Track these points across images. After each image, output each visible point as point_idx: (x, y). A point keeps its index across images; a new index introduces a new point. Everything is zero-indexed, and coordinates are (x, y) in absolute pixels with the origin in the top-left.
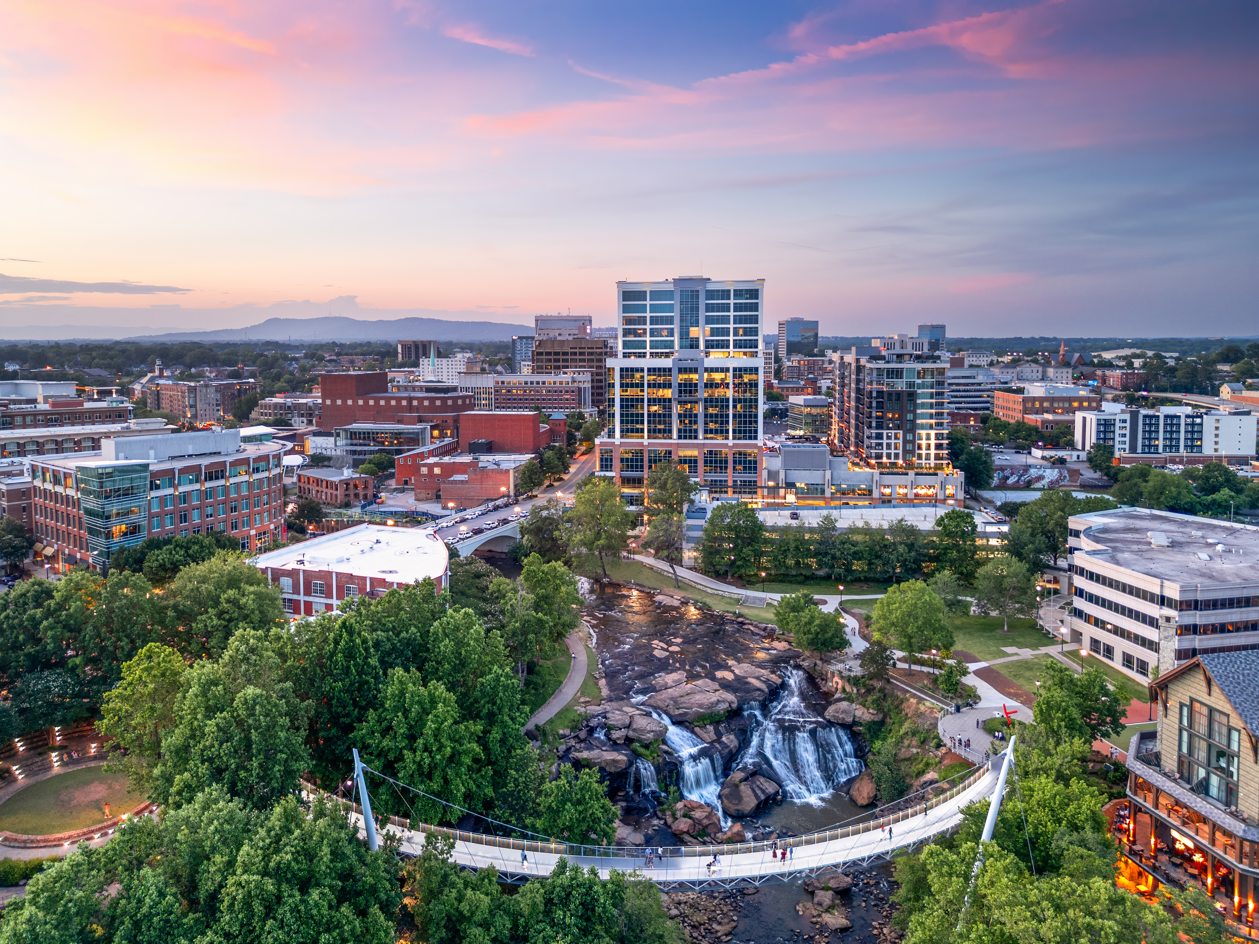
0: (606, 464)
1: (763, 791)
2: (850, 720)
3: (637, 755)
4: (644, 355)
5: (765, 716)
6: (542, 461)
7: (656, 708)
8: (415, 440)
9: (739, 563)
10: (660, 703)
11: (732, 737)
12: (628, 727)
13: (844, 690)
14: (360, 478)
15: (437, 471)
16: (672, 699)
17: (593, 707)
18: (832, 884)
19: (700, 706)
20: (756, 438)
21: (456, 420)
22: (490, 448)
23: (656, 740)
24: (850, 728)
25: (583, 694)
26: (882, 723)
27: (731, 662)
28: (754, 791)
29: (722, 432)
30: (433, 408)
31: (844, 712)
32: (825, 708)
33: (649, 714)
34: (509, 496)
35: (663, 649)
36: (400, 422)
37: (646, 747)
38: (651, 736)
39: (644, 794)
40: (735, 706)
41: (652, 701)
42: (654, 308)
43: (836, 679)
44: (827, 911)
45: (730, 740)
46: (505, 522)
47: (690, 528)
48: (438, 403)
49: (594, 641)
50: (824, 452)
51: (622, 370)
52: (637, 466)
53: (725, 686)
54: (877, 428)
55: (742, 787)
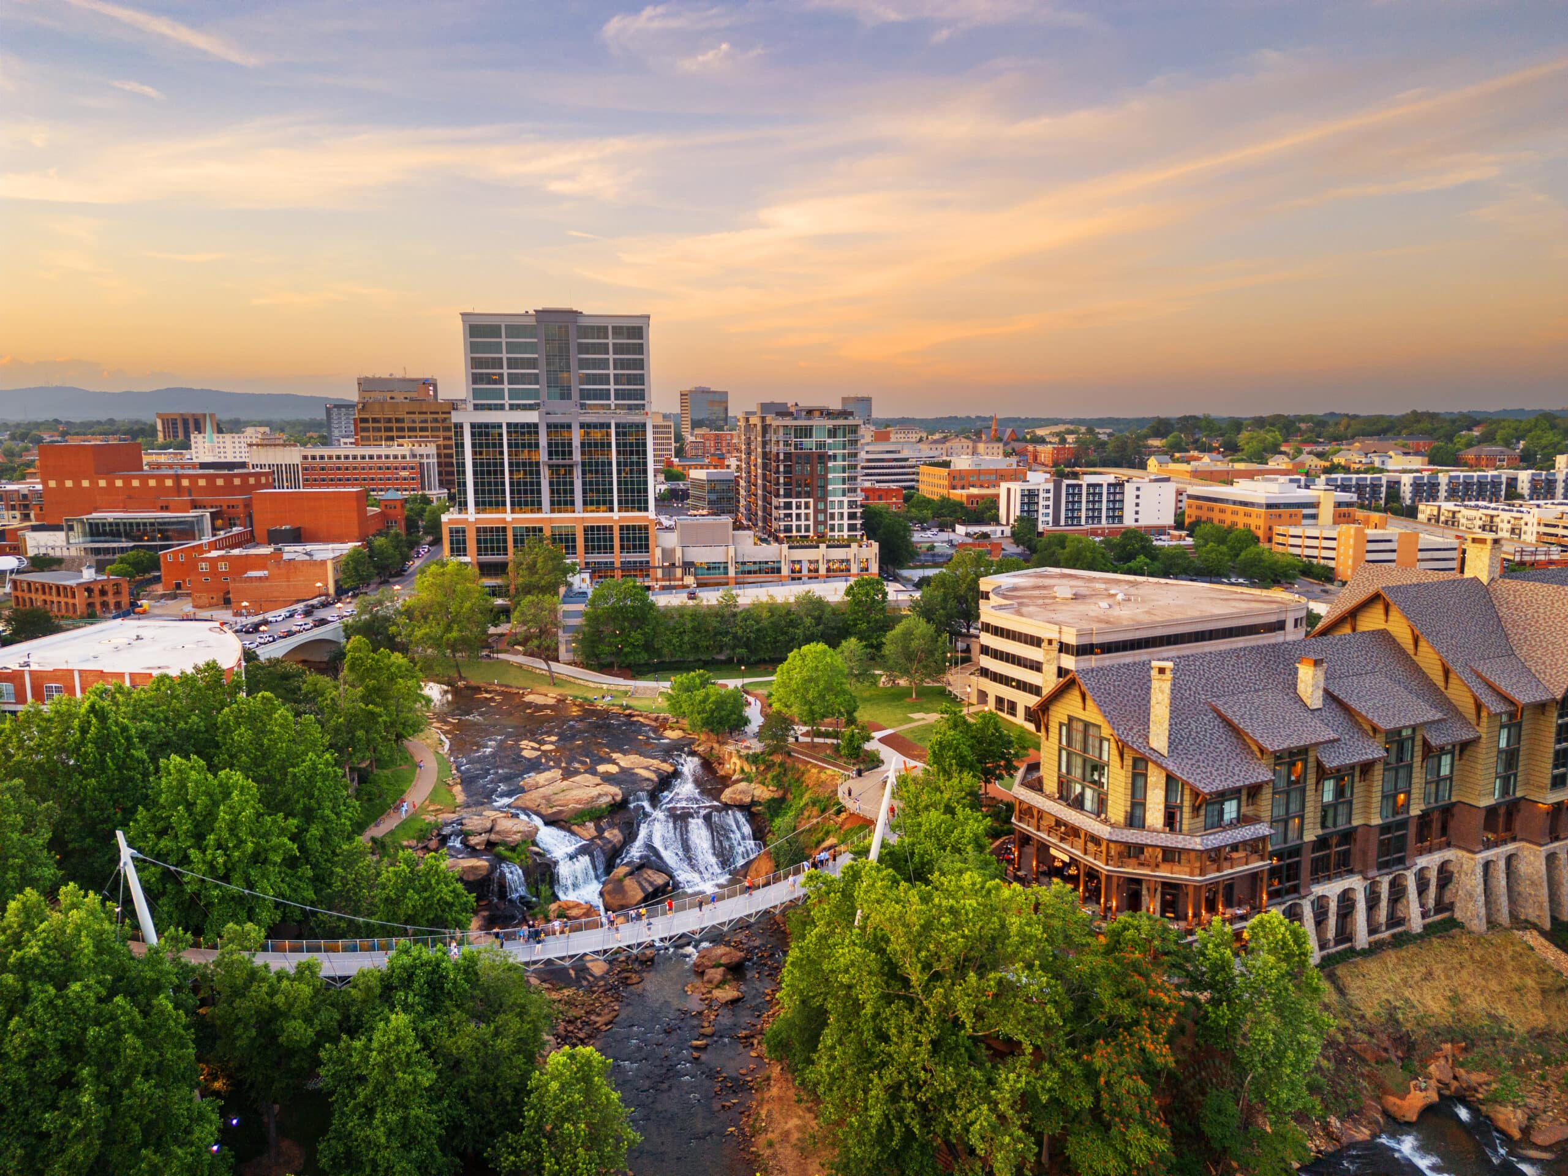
0: (459, 548)
1: (651, 884)
2: (748, 800)
3: (502, 859)
4: (501, 407)
5: (654, 807)
6: (371, 549)
7: (526, 810)
8: (188, 531)
9: (626, 650)
10: (529, 804)
11: (616, 831)
12: (491, 831)
13: (742, 770)
14: (108, 580)
15: (222, 567)
16: (544, 797)
17: (445, 815)
18: (723, 961)
19: (578, 802)
20: (646, 509)
21: (248, 505)
22: (297, 536)
23: (524, 842)
24: (747, 809)
25: (432, 802)
26: (783, 799)
27: (614, 756)
28: (640, 885)
29: (605, 503)
30: (211, 488)
31: (742, 792)
32: (721, 791)
33: (516, 816)
34: (327, 595)
35: (533, 748)
36: (164, 508)
37: (513, 849)
38: (518, 837)
39: (511, 901)
40: (619, 798)
41: (520, 803)
42: (511, 348)
43: (735, 759)
44: (717, 987)
45: (613, 835)
46: (323, 622)
47: (567, 614)
48: (220, 482)
49: (447, 746)
50: (726, 525)
51: (473, 426)
52: (498, 549)
53: (608, 778)
54: (785, 496)
55: (627, 882)
